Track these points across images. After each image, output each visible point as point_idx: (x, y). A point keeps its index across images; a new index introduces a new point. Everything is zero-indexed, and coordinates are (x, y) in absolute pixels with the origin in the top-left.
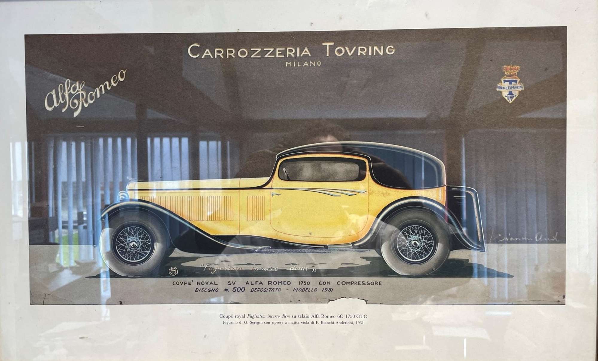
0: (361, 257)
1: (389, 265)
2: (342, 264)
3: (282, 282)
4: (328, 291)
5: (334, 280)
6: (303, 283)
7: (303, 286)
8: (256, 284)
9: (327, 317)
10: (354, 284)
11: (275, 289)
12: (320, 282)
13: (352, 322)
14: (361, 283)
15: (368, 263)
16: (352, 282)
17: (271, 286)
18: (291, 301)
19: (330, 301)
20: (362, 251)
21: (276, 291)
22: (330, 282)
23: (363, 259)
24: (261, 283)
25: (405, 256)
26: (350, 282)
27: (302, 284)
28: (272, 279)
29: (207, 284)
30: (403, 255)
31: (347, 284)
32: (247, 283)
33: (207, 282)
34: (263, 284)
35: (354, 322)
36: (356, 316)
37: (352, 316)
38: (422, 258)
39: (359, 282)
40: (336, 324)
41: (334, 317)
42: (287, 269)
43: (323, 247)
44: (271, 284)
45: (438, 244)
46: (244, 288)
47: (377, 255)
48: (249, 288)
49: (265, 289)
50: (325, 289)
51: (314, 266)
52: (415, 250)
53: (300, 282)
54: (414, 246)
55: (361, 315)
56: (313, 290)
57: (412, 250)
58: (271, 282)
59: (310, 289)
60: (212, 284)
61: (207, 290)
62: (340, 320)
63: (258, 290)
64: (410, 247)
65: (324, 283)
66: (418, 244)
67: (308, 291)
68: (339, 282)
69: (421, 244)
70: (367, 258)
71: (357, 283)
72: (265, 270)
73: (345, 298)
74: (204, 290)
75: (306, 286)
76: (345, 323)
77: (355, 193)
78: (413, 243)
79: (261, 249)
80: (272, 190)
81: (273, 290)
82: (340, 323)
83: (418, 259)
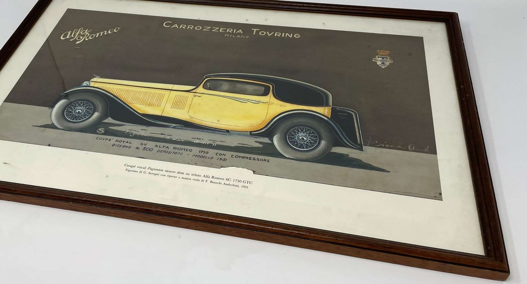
0: (255, 141)
1: (278, 150)
2: (238, 144)
3: (185, 149)
4: (222, 160)
5: (228, 154)
6: (203, 152)
7: (202, 154)
8: (163, 147)
9: (218, 178)
10: (246, 158)
11: (178, 153)
12: (217, 153)
13: (238, 185)
15: (261, 146)
16: (244, 157)
17: (175, 151)
18: (188, 163)
19: (222, 167)
20: (257, 138)
21: (178, 154)
22: (225, 155)
23: (257, 143)
24: (167, 147)
25: (293, 145)
26: (242, 157)
27: (201, 152)
28: (178, 146)
29: (124, 142)
30: (292, 144)
31: (239, 157)
32: (157, 146)
33: (124, 141)
34: (169, 148)
35: (240, 185)
36: (242, 182)
37: (239, 180)
38: (307, 148)
39: (250, 158)
40: (223, 184)
41: (223, 179)
42: (192, 141)
43: (226, 131)
44: (176, 149)
45: (323, 141)
46: (152, 149)
47: (270, 142)
48: (156, 149)
49: (170, 151)
50: (220, 158)
51: (215, 142)
52: (302, 143)
53: (200, 151)
54: (301, 140)
55: (247, 182)
56: (210, 158)
57: (299, 142)
58: (176, 148)
59: (207, 157)
60: (128, 142)
61: (122, 146)
62: (227, 182)
63: (163, 152)
64: (298, 140)
65: (220, 154)
66: (305, 139)
67: (205, 158)
68: (233, 155)
69: (308, 139)
70: (260, 143)
71: (249, 158)
72: (174, 139)
73: (236, 167)
74: (119, 146)
75: (205, 155)
76: (232, 185)
77: (259, 102)
78: (301, 138)
79: (175, 126)
80: (196, 94)
81: (176, 153)
82: (227, 184)
83: (304, 148)
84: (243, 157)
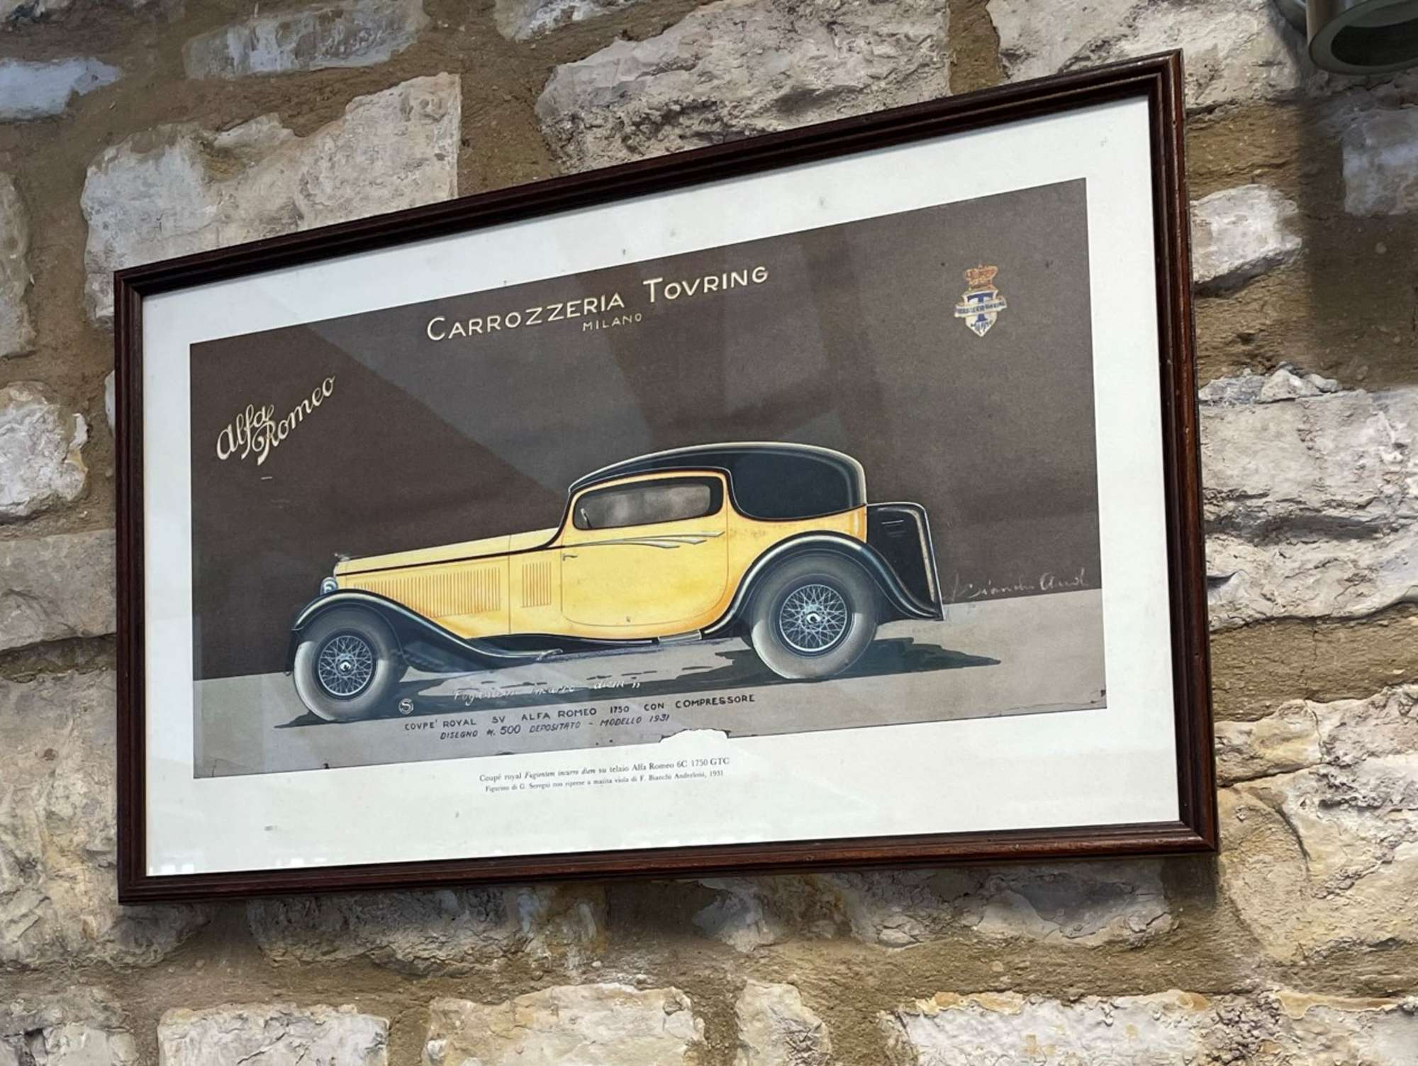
0: (717, 654)
1: (765, 663)
2: (683, 669)
3: (581, 711)
4: (661, 720)
5: (668, 700)
6: (617, 710)
7: (617, 716)
8: (538, 718)
9: (661, 766)
10: (705, 704)
11: (571, 725)
12: (646, 705)
13: (702, 773)
14: (717, 701)
15: (729, 662)
16: (701, 700)
17: (565, 720)
18: (598, 744)
19: (663, 737)
20: (718, 643)
21: (573, 727)
22: (663, 704)
23: (721, 656)
24: (546, 715)
25: (795, 644)
26: (697, 701)
27: (615, 712)
28: (566, 707)
29: (459, 723)
30: (792, 642)
31: (692, 705)
32: (524, 718)
33: (459, 721)
34: (549, 718)
35: (708, 774)
36: (709, 762)
37: (703, 762)
38: (825, 643)
39: (714, 699)
40: (675, 779)
41: (672, 766)
42: (590, 688)
43: (651, 642)
44: (563, 715)
45: (856, 616)
46: (518, 728)
47: (747, 648)
48: (526, 726)
49: (555, 725)
50: (655, 718)
51: (635, 678)
52: (813, 631)
53: (612, 709)
54: (810, 624)
55: (719, 760)
56: (635, 721)
57: (807, 630)
58: (563, 713)
59: (629, 719)
60: (466, 724)
61: (460, 734)
62: (682, 771)
63: (542, 729)
64: (804, 626)
65: (653, 707)
66: (818, 618)
67: (625, 723)
68: (679, 702)
69: (824, 618)
70: (727, 655)
71: (711, 702)
72: (552, 692)
73: (690, 730)
74: (455, 735)
75: (622, 715)
76: (691, 775)
77: (703, 538)
78: (808, 618)
79: (546, 656)
80: (563, 550)
81: (567, 725)
82: (682, 776)
83: (818, 647)
84: (700, 703)
